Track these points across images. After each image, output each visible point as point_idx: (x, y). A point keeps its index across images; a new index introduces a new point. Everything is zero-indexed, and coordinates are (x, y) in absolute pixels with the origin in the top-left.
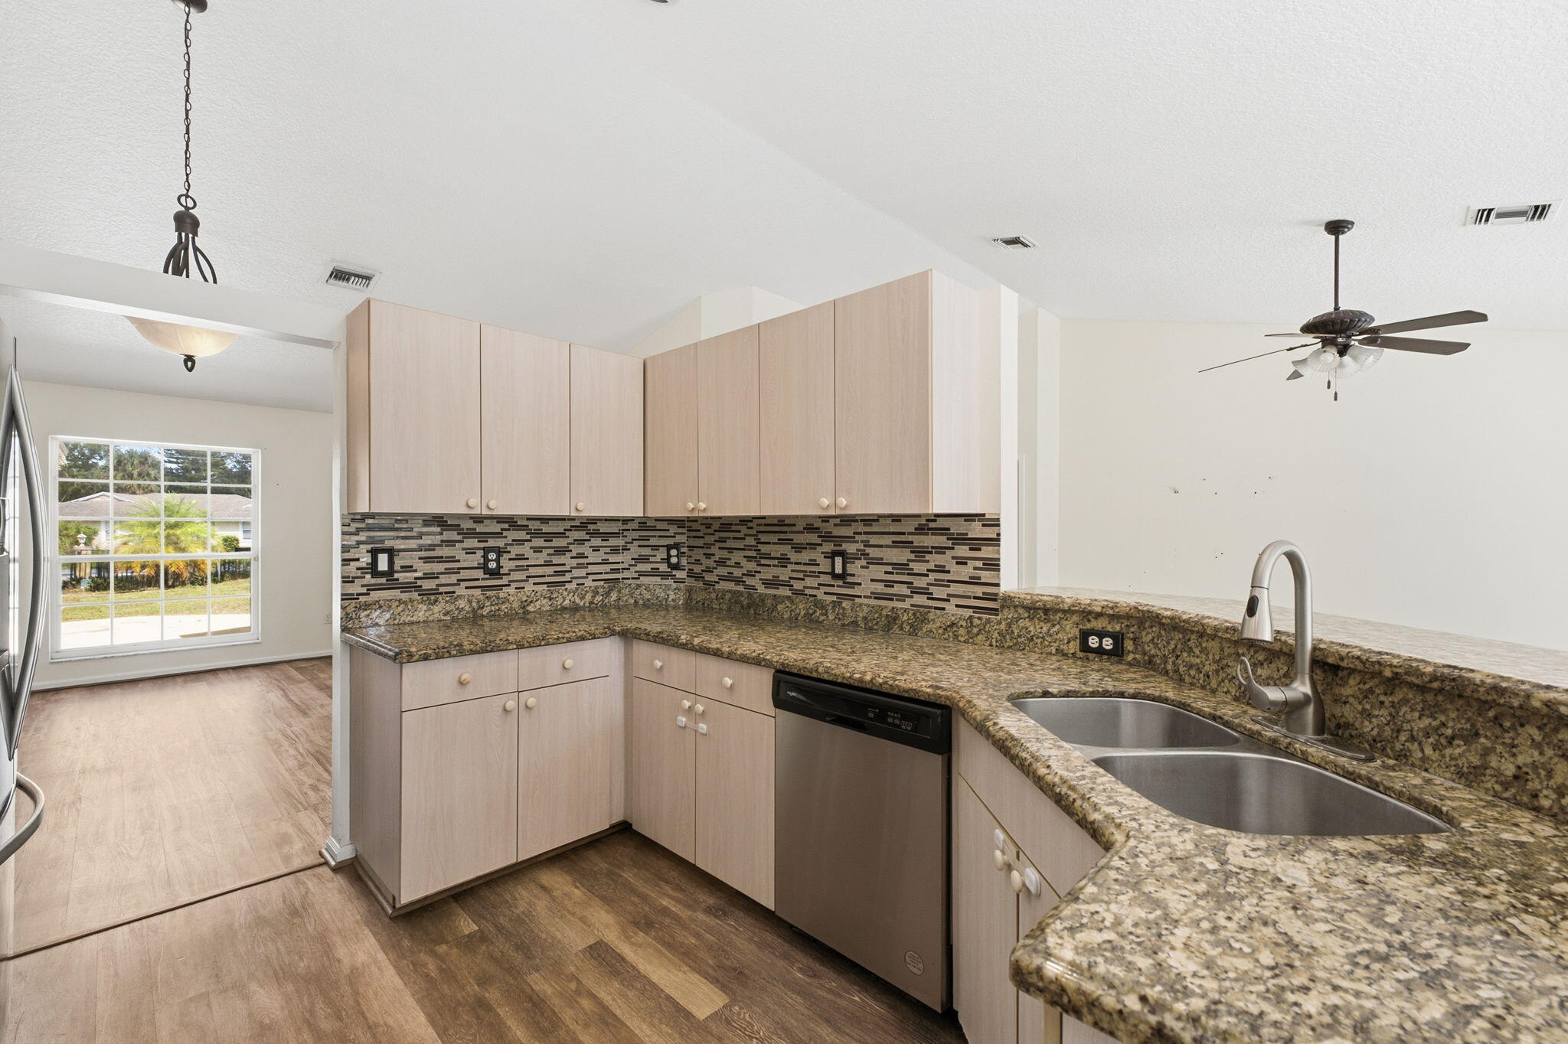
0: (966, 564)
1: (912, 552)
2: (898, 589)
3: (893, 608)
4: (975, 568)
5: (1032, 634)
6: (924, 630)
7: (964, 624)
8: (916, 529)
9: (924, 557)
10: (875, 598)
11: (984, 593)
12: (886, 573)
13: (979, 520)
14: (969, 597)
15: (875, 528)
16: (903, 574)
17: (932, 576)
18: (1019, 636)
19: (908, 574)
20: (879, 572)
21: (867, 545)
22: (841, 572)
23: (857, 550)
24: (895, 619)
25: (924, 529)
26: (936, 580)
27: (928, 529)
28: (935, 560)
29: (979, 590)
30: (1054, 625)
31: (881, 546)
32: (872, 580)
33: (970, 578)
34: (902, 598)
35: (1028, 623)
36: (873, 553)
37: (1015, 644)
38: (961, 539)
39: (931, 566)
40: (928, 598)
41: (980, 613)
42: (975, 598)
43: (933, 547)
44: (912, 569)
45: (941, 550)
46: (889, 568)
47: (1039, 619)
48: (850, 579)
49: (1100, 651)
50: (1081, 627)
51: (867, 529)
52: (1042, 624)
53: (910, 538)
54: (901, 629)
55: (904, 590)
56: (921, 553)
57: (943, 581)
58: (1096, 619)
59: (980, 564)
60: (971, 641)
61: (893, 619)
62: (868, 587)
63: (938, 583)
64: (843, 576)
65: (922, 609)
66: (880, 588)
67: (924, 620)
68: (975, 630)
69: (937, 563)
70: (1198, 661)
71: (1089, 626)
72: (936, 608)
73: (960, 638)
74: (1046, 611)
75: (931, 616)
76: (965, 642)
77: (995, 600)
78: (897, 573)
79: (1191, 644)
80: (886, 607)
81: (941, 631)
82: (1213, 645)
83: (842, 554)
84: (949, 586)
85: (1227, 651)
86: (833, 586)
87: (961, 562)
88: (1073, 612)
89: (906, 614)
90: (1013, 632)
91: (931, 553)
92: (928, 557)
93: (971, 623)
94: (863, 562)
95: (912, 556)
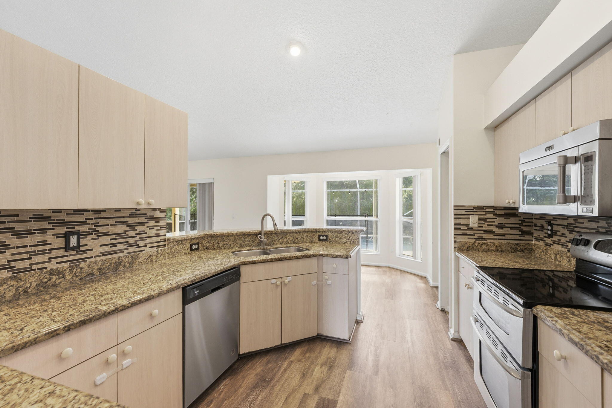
0: (153, 228)
1: (127, 226)
2: (119, 247)
3: (119, 257)
4: (157, 230)
5: (178, 250)
6: (137, 263)
7: (155, 254)
8: (129, 215)
9: (134, 228)
10: (103, 255)
11: (161, 239)
12: (111, 239)
13: (159, 210)
14: (155, 243)
15: (103, 215)
16: (123, 238)
17: (138, 237)
18: (174, 252)
19: (125, 238)
20: (106, 240)
21: (97, 225)
22: (75, 245)
23: (89, 229)
24: (120, 263)
25: (134, 215)
26: (140, 238)
27: (136, 214)
28: (139, 229)
29: (158, 239)
30: (184, 245)
31: (108, 225)
32: (101, 246)
33: (155, 234)
34: (121, 251)
35: (177, 247)
36: (101, 229)
37: (173, 256)
38: (151, 218)
39: (138, 232)
40: (136, 248)
41: (161, 248)
42: (157, 242)
43: (138, 223)
44: (128, 235)
45: (142, 224)
46: (113, 237)
47: (180, 244)
48: (82, 248)
49: (195, 249)
50: (190, 243)
51: (97, 216)
52: (181, 246)
53: (126, 219)
54: (124, 266)
55: (123, 246)
56: (132, 226)
57: (144, 238)
58: (193, 240)
59: (159, 228)
60: (158, 260)
61: (119, 263)
62: (99, 250)
63: (141, 239)
64: (77, 248)
65: (135, 254)
66: (107, 249)
67: (137, 257)
68: (159, 255)
69: (141, 230)
70: (227, 243)
71: (192, 242)
72: (140, 251)
73: (153, 261)
74: (182, 241)
75: (140, 255)
76: (155, 261)
77: (165, 241)
78: (118, 239)
79: (224, 239)
80: (115, 258)
81: (145, 260)
82: (232, 238)
83: (77, 233)
84: (146, 240)
85: (236, 238)
86: (67, 256)
87: (151, 228)
88: (188, 239)
89: (127, 259)
90: (172, 251)
91: (138, 226)
92: (136, 228)
93: (158, 253)
94: (94, 236)
95: (128, 228)
